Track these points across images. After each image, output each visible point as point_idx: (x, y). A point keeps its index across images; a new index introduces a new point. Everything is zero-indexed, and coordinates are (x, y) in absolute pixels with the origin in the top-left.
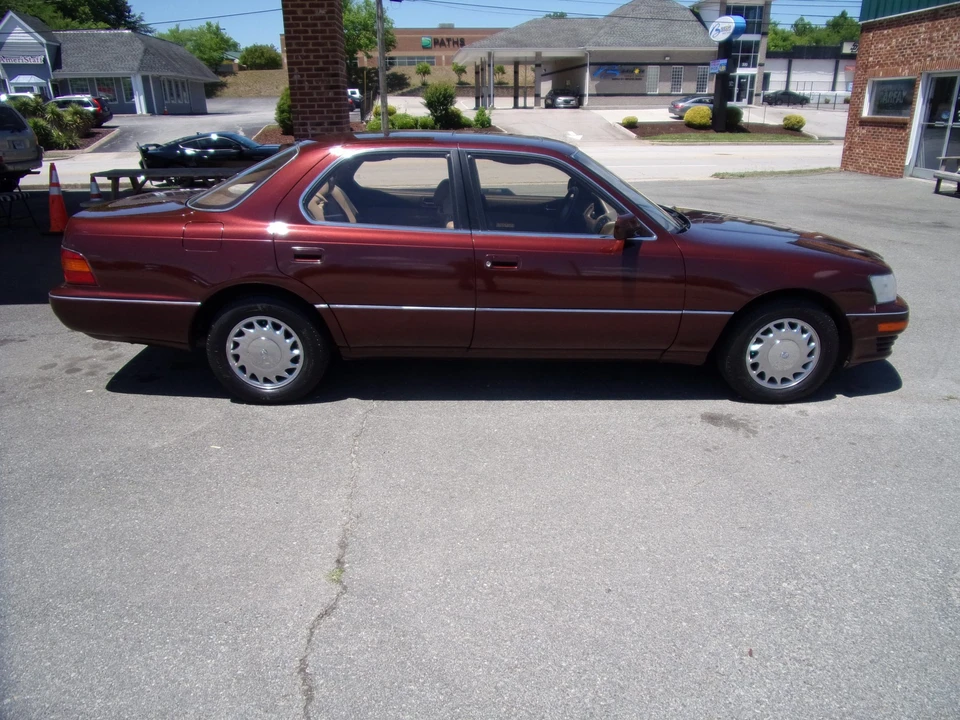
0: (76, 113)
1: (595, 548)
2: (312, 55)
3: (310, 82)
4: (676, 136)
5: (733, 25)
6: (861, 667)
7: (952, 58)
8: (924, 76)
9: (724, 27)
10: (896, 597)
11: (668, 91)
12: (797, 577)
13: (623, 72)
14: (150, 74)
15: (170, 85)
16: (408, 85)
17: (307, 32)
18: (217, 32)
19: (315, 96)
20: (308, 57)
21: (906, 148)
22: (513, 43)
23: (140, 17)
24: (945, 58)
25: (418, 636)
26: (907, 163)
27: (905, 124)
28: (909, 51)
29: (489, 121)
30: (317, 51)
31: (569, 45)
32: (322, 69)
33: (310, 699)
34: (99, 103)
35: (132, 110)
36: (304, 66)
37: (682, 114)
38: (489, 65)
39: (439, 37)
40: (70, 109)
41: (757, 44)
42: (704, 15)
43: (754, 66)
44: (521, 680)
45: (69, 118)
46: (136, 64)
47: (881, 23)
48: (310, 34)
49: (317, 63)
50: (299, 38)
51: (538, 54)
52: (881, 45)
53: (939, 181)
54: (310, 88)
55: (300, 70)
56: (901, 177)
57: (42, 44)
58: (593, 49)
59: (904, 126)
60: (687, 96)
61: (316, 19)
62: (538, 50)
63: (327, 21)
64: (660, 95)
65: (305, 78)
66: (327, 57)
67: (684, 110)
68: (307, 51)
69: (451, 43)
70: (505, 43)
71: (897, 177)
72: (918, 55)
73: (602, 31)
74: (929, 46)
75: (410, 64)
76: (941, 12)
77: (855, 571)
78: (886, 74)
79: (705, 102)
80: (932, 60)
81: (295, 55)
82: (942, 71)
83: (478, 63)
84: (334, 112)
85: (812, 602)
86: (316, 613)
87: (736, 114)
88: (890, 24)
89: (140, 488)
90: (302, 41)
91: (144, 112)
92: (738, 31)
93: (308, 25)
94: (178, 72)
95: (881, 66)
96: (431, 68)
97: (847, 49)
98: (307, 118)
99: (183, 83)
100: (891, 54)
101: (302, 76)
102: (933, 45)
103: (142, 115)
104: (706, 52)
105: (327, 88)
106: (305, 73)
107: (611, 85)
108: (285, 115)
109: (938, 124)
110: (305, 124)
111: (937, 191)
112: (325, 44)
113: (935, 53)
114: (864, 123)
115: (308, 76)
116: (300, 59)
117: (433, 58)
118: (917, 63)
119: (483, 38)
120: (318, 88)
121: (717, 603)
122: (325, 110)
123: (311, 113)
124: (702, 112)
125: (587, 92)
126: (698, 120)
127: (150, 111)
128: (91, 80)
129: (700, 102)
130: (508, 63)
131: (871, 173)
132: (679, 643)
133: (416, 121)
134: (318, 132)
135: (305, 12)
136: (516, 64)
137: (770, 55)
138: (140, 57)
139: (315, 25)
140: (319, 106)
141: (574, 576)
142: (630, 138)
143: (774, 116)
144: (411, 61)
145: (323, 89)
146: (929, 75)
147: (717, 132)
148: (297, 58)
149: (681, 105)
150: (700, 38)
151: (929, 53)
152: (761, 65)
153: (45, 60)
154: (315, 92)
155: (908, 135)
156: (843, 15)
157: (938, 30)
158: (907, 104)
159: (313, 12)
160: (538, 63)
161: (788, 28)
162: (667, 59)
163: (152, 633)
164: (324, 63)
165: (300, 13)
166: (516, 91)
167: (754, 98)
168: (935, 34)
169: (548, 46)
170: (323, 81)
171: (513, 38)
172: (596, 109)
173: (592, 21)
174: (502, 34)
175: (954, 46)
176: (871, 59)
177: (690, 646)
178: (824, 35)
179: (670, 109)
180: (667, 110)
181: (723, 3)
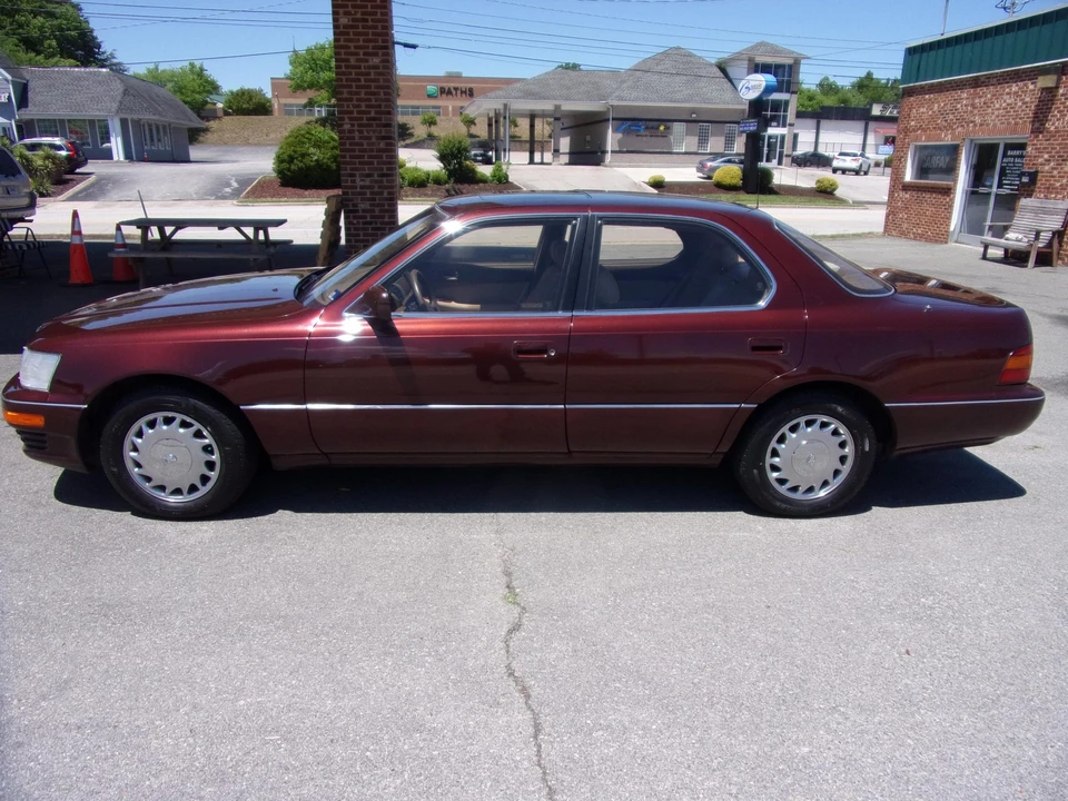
0: (47, 157)
1: (745, 573)
2: (363, 104)
3: (360, 132)
5: (764, 84)
6: (1004, 661)
7: (995, 125)
8: (967, 142)
9: (754, 85)
10: (1022, 608)
11: (694, 149)
12: (932, 594)
13: (647, 128)
14: (129, 117)
15: (151, 130)
16: (411, 135)
17: (359, 80)
18: (200, 73)
19: (365, 147)
20: (359, 106)
21: (951, 213)
22: (529, 95)
23: (111, 54)
24: (988, 125)
25: (607, 646)
26: (952, 229)
27: (950, 189)
28: (951, 117)
29: (506, 177)
30: (370, 100)
31: (590, 98)
32: (374, 119)
33: (528, 697)
34: (73, 147)
35: (108, 155)
36: (355, 115)
37: (711, 174)
38: (505, 118)
39: (446, 85)
40: (41, 153)
41: (787, 103)
42: (732, 72)
43: (784, 126)
44: (713, 677)
45: (40, 162)
46: (115, 106)
47: (922, 87)
48: (363, 83)
49: (369, 113)
50: (350, 87)
51: (557, 107)
52: (923, 110)
53: (986, 247)
54: (360, 138)
55: (350, 119)
56: (946, 243)
57: (7, 80)
58: (615, 103)
59: (948, 191)
60: (716, 156)
61: (369, 67)
62: (557, 103)
63: (381, 70)
64: (686, 153)
65: (356, 128)
66: (380, 106)
67: (713, 169)
68: (358, 100)
69: (459, 92)
70: (521, 94)
71: (941, 242)
72: (961, 121)
73: (625, 85)
74: (972, 112)
75: (414, 114)
76: (983, 79)
77: (982, 589)
78: (928, 139)
79: (734, 162)
80: (975, 125)
81: (345, 103)
82: (985, 137)
83: (492, 114)
84: (385, 163)
85: (950, 613)
86: (505, 629)
87: (766, 175)
88: (932, 89)
89: (283, 527)
90: (354, 89)
91: (122, 158)
92: (769, 90)
93: (362, 74)
94: (160, 114)
95: (924, 130)
96: (438, 119)
97: (876, 110)
98: (356, 169)
99: (164, 127)
100: (933, 118)
101: (353, 125)
102: (976, 111)
103: (118, 161)
104: (735, 110)
105: (378, 138)
106: (356, 123)
107: (635, 142)
108: (285, 165)
109: (982, 190)
110: (352, 175)
111: (984, 257)
112: (378, 94)
113: (978, 120)
114: (907, 187)
115: (359, 125)
116: (351, 108)
117: (439, 107)
118: (960, 129)
119: (498, 89)
120: (370, 138)
121: (867, 615)
122: (375, 161)
123: (360, 163)
124: (731, 172)
125: (609, 148)
126: (728, 181)
127: (128, 156)
128: (62, 121)
129: (729, 161)
130: (522, 115)
131: (915, 239)
132: (843, 646)
133: (428, 174)
134: (367, 183)
135: (358, 60)
136: (532, 117)
137: (800, 115)
138: (119, 98)
139: (369, 74)
140: (370, 157)
141: (733, 596)
143: (806, 178)
144: (415, 111)
145: (374, 140)
146: (972, 140)
147: (748, 193)
148: (348, 106)
149: (709, 164)
150: (728, 94)
151: (972, 119)
152: (791, 125)
153: (9, 98)
154: (365, 142)
155: (952, 200)
156: (869, 76)
157: (980, 97)
158: (951, 170)
159: (367, 61)
160: (557, 116)
161: (814, 88)
162: (694, 115)
163: (353, 648)
164: (376, 113)
165: (353, 60)
166: (532, 146)
167: (784, 159)
168: (977, 101)
169: (567, 99)
170: (374, 131)
171: (530, 89)
172: (619, 166)
173: (614, 73)
174: (518, 85)
175: (996, 113)
176: (913, 123)
177: (853, 648)
178: (850, 95)
179: (697, 168)
180: (695, 169)
181: (751, 60)
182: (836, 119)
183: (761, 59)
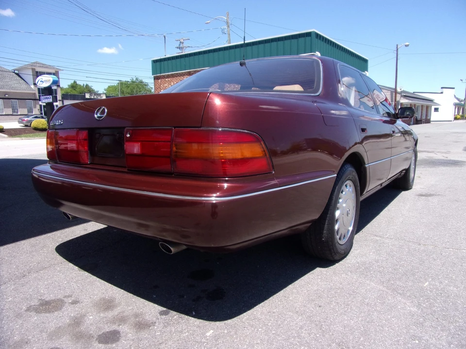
4: (32, 135)
5: (51, 80)
9: (45, 81)
11: (11, 113)
37: (29, 124)
41: (56, 90)
42: (23, 75)
47: (163, 76)
64: (7, 115)
67: (31, 122)
79: (39, 118)
92: (54, 83)
97: (87, 96)
124: (41, 122)
126: (41, 126)
129: (36, 118)
142: (4, 137)
149: (26, 119)
150: (24, 86)
152: (60, 100)
162: (6, 96)
178: (69, 91)
179: (18, 121)
180: (17, 123)
181: (33, 70)
182: (71, 100)
183: (39, 69)
